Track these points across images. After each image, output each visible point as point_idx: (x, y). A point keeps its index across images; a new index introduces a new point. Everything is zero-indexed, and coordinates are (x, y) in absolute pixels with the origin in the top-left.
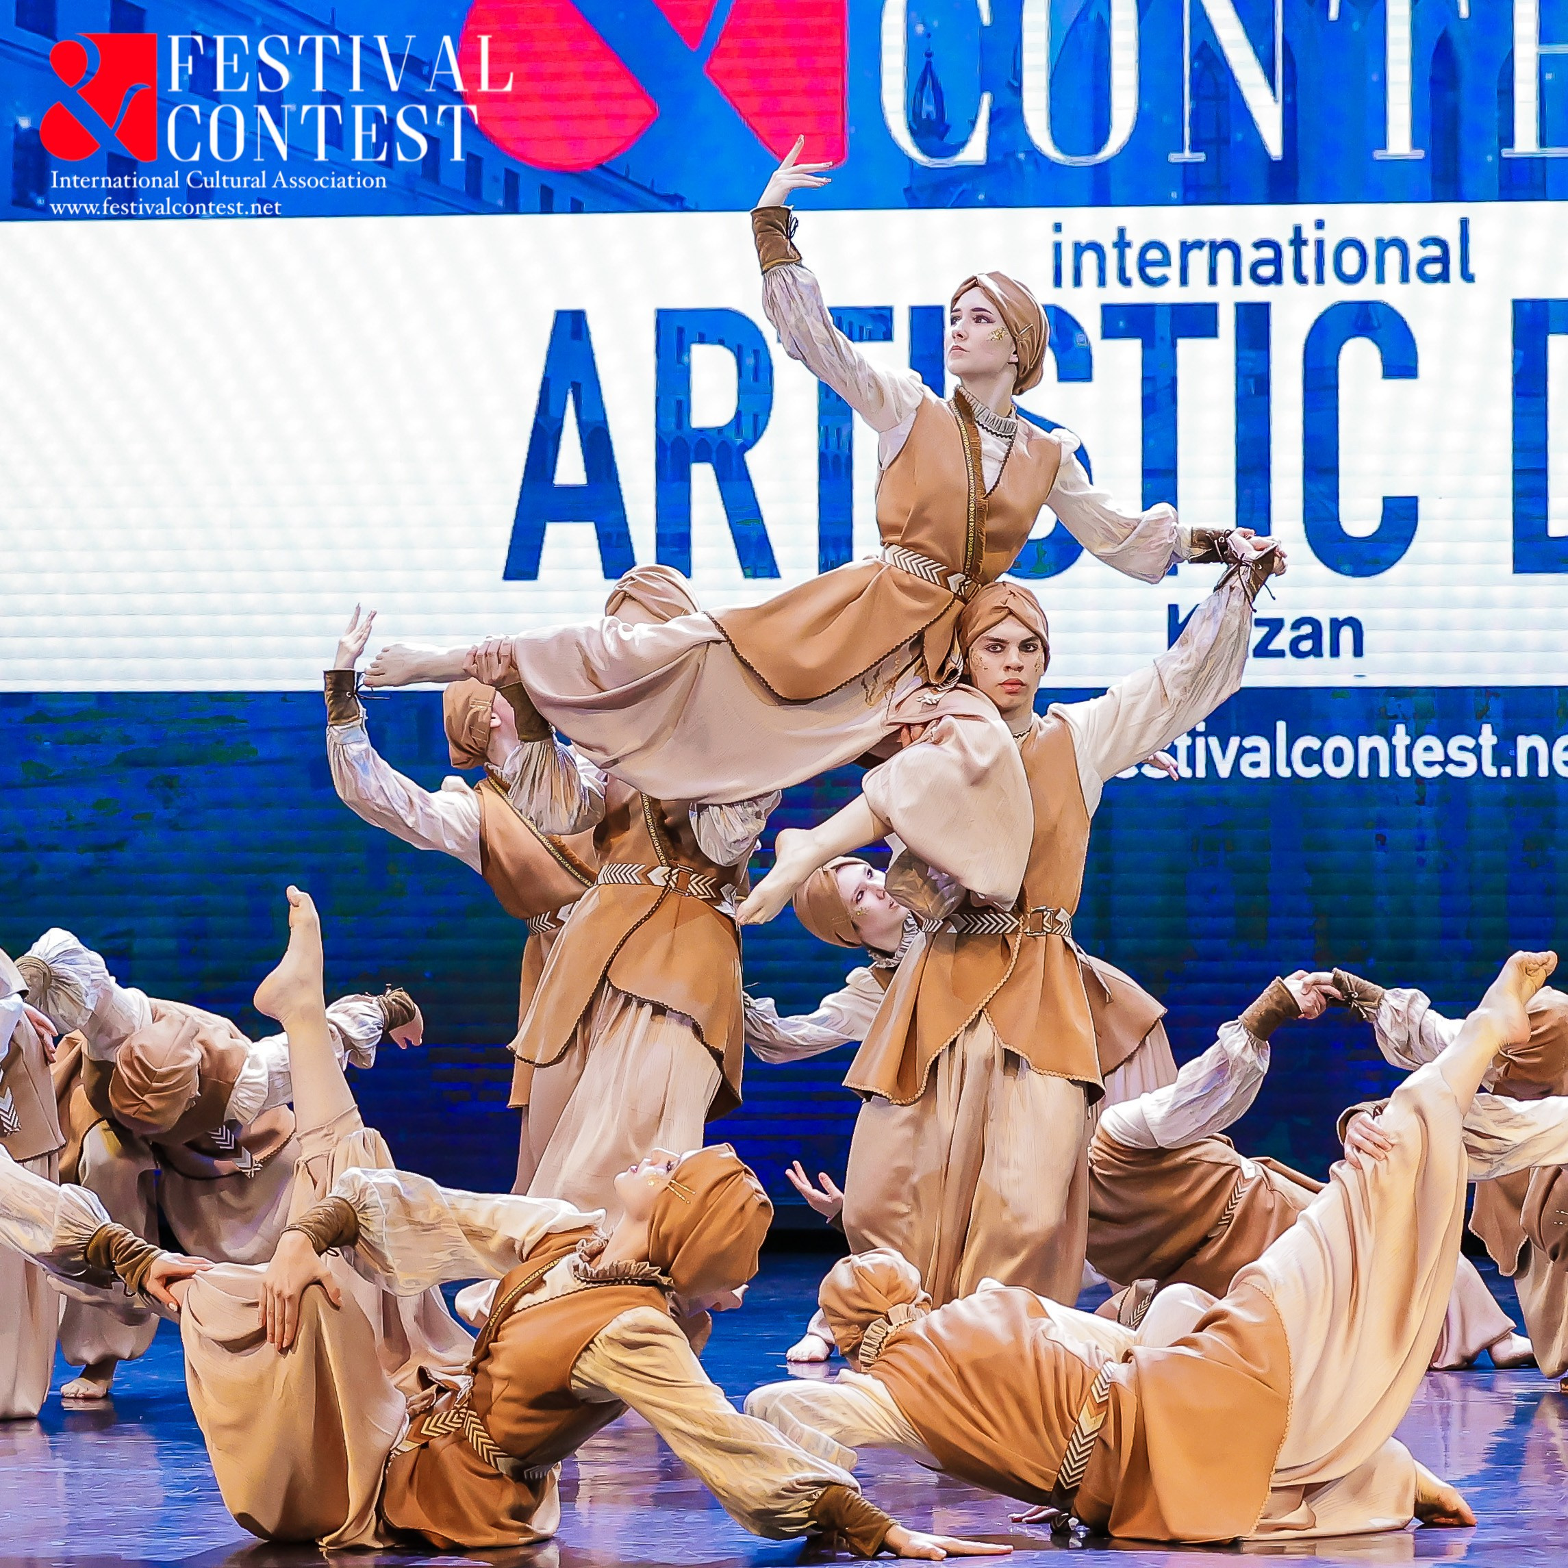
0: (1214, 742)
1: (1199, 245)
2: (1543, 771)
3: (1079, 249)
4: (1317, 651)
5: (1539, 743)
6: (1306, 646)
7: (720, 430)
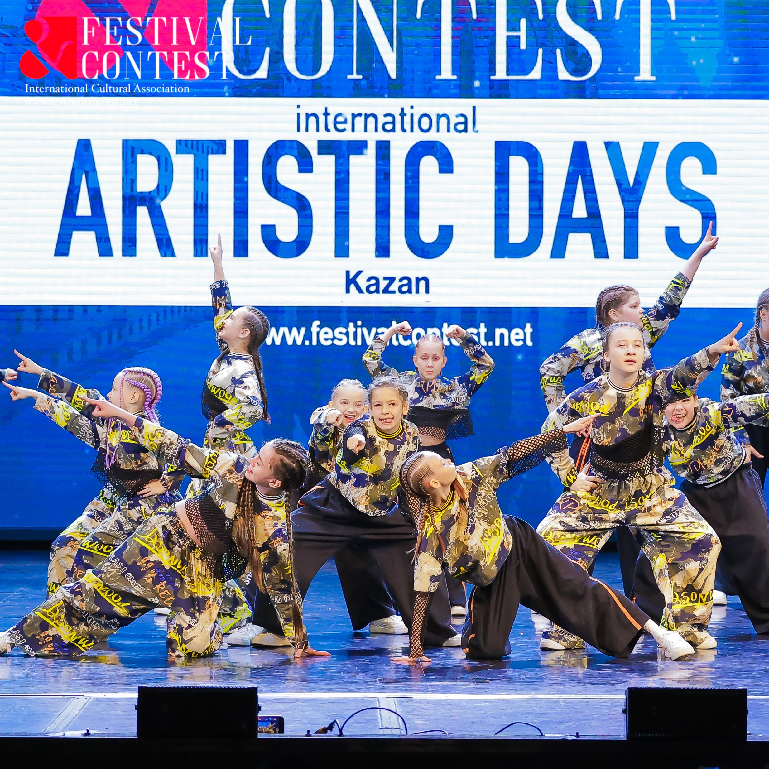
0: (365, 330)
1: (360, 115)
2: (506, 344)
3: (308, 116)
4: (409, 291)
5: (505, 331)
6: (405, 289)
7: (150, 192)
